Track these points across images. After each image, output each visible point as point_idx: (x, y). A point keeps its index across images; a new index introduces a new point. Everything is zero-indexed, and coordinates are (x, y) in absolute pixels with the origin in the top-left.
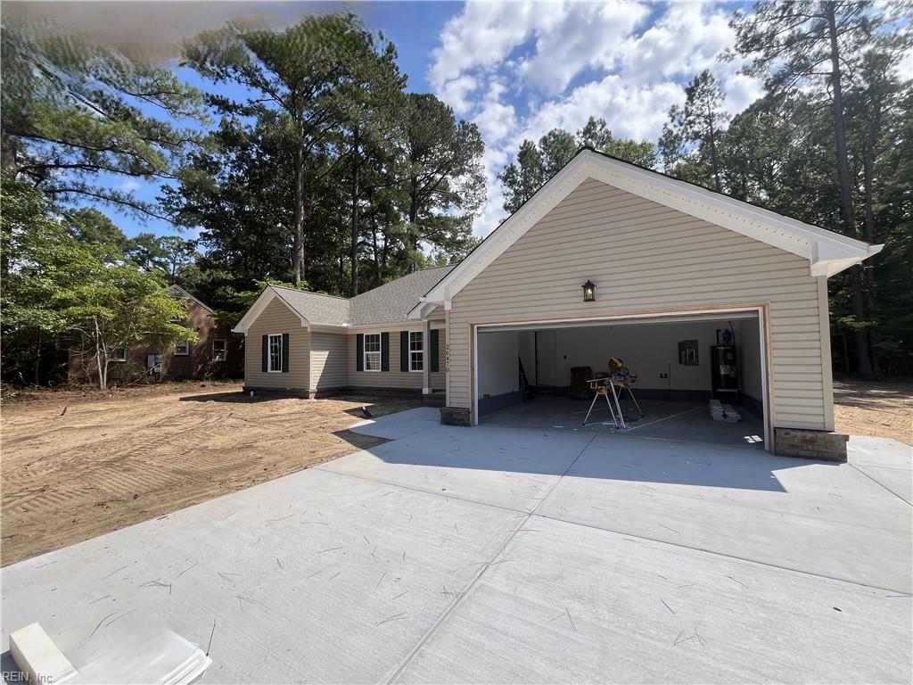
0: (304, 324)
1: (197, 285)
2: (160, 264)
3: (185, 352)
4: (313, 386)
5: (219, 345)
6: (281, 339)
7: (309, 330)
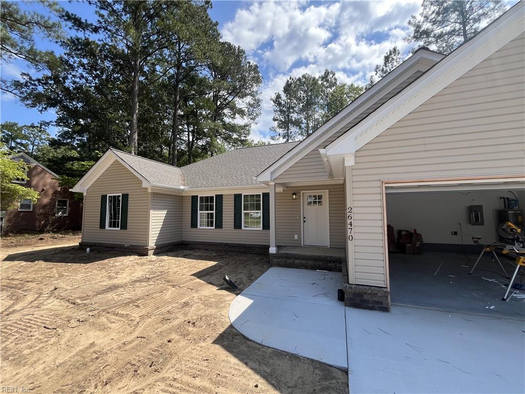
0: (145, 185)
1: (49, 159)
2: (21, 144)
3: (30, 208)
4: (152, 244)
5: (62, 203)
6: (121, 198)
7: (149, 191)
